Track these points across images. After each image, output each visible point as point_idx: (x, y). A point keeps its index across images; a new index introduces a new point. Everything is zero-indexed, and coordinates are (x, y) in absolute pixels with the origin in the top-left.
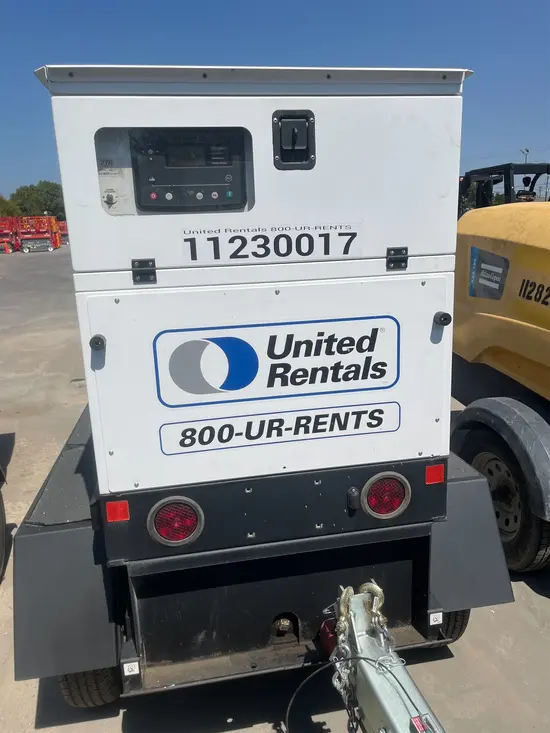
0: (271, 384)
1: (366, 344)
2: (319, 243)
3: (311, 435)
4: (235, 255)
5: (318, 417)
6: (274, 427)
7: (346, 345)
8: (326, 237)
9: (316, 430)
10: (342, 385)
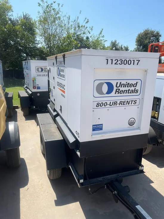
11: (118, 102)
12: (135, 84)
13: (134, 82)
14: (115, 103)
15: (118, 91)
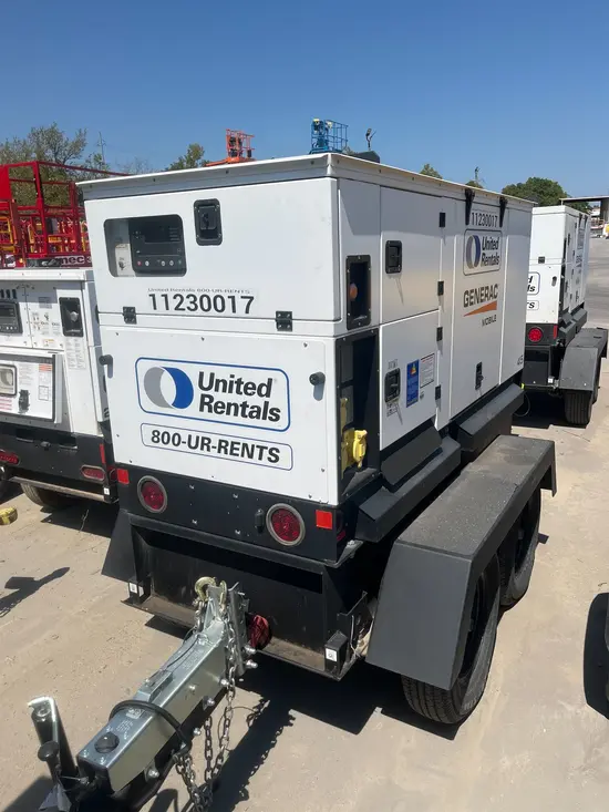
0: (202, 409)
1: (264, 390)
2: (228, 303)
3: (229, 456)
4: (177, 308)
5: (233, 443)
6: (204, 443)
7: (249, 388)
8: (233, 298)
9: (232, 453)
10: (248, 421)
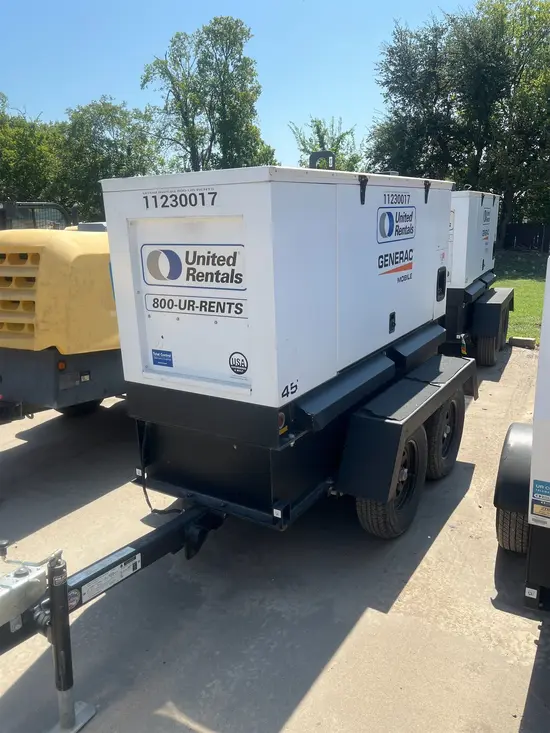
11: (198, 304)
12: (230, 257)
13: (227, 252)
14: (190, 305)
15: (193, 275)
